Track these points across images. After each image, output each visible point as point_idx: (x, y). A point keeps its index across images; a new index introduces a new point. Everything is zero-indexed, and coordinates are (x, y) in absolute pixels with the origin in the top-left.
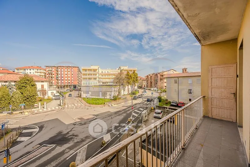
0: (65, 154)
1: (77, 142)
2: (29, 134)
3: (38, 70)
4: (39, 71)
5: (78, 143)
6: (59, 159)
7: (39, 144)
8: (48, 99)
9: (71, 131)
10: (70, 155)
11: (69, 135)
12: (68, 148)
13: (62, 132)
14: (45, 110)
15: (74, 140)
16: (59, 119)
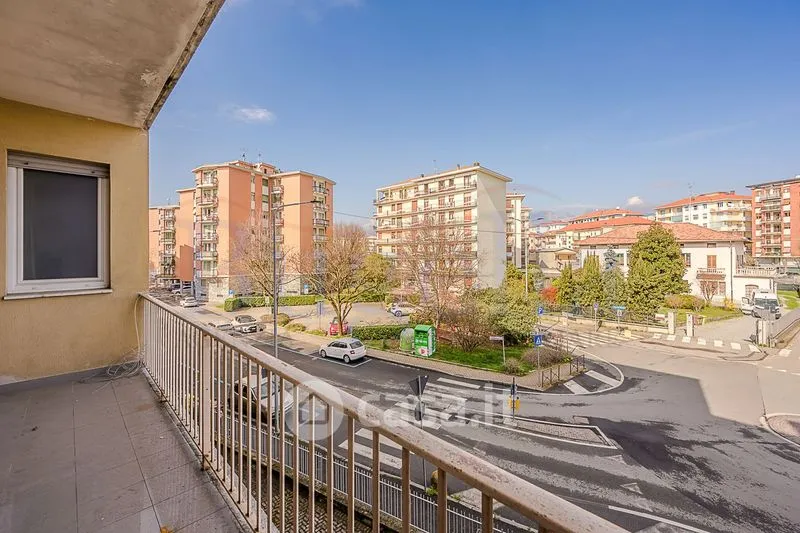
0: (618, 492)
1: (692, 496)
2: (592, 385)
3: (720, 204)
4: (725, 207)
5: (689, 501)
6: (593, 486)
7: (589, 419)
8: (723, 308)
9: (706, 444)
10: (627, 507)
11: (687, 452)
12: (643, 485)
13: (671, 428)
14: (686, 340)
15: (684, 479)
16: (704, 385)
